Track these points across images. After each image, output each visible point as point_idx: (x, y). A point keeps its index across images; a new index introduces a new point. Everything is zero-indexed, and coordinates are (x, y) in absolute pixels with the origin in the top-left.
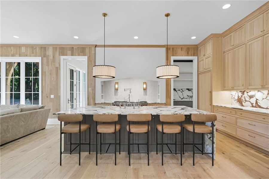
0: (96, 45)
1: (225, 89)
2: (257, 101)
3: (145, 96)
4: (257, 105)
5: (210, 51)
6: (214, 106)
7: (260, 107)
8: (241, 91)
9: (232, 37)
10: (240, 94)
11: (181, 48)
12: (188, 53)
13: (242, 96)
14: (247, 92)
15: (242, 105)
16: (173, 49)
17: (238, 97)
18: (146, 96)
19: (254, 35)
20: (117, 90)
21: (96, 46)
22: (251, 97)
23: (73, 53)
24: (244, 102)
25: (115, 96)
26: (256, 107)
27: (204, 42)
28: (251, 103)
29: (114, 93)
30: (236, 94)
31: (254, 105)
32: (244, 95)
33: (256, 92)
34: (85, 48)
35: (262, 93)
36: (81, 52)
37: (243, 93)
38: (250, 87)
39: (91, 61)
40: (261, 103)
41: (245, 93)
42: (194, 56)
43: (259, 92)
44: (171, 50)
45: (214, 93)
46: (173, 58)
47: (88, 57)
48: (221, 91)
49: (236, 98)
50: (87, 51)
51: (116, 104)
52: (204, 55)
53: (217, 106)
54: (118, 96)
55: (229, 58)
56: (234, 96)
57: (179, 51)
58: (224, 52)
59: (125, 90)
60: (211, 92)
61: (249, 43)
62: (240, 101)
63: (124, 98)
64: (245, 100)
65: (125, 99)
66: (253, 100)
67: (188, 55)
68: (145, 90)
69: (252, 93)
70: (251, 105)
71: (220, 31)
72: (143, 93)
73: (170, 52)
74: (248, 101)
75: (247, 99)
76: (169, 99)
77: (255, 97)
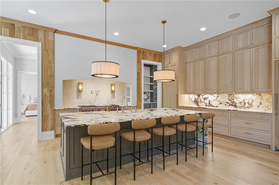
0: (56, 30)
1: (187, 92)
2: (210, 102)
3: (112, 99)
4: (210, 105)
5: (176, 61)
6: (179, 106)
7: (212, 106)
8: (197, 95)
9: (193, 51)
10: (197, 97)
11: (150, 53)
12: (155, 59)
13: (198, 98)
14: (202, 96)
15: (198, 105)
16: (143, 52)
17: (195, 99)
18: (114, 99)
19: (211, 54)
20: (79, 91)
21: (56, 32)
22: (205, 99)
23: (14, 33)
24: (200, 102)
25: (78, 99)
26: (209, 106)
27: (170, 52)
28: (205, 103)
29: (76, 96)
30: (193, 97)
31: (208, 105)
32: (200, 97)
33: (209, 95)
34: (37, 30)
35: (213, 96)
36: (29, 35)
37: (199, 96)
38: (208, 92)
39: (47, 50)
40: (212, 103)
41: (201, 96)
42: (159, 62)
43: (211, 95)
44: (142, 53)
45: (180, 96)
46: (143, 62)
47: (42, 43)
48: (183, 94)
49: (193, 100)
50: (41, 35)
51: (85, 109)
52: (170, 63)
53: (183, 106)
54: (82, 99)
55: (190, 68)
56: (191, 99)
57: (148, 55)
58: (186, 63)
59: (92, 92)
60: (177, 96)
61: (208, 59)
62: (196, 102)
63: (89, 102)
64: (201, 101)
65: (91, 103)
66: (207, 101)
67: (155, 60)
68: (113, 92)
69: (206, 96)
70: (205, 105)
71: (184, 45)
72: (110, 96)
73: (141, 55)
74: (203, 102)
75: (202, 100)
76: (139, 102)
77: (208, 99)
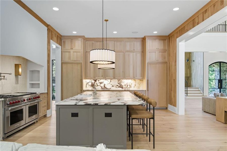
1: (87, 78)
2: (105, 85)
5: (80, 48)
7: (106, 88)
10: (93, 81)
11: (55, 34)
12: (57, 41)
13: (95, 83)
14: (99, 80)
17: (92, 83)
22: (101, 83)
24: (96, 86)
26: (104, 89)
28: (101, 87)
31: (103, 87)
32: (96, 82)
33: (104, 80)
35: (108, 81)
40: (107, 86)
41: (97, 81)
43: (106, 80)
44: (51, 32)
49: (90, 84)
52: (72, 49)
58: (86, 52)
62: (93, 86)
64: (97, 85)
66: (102, 85)
69: (101, 81)
74: (99, 86)
75: (98, 84)
77: (103, 83)
